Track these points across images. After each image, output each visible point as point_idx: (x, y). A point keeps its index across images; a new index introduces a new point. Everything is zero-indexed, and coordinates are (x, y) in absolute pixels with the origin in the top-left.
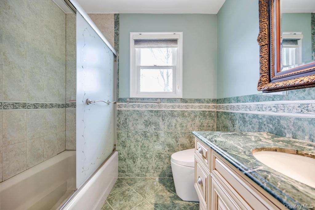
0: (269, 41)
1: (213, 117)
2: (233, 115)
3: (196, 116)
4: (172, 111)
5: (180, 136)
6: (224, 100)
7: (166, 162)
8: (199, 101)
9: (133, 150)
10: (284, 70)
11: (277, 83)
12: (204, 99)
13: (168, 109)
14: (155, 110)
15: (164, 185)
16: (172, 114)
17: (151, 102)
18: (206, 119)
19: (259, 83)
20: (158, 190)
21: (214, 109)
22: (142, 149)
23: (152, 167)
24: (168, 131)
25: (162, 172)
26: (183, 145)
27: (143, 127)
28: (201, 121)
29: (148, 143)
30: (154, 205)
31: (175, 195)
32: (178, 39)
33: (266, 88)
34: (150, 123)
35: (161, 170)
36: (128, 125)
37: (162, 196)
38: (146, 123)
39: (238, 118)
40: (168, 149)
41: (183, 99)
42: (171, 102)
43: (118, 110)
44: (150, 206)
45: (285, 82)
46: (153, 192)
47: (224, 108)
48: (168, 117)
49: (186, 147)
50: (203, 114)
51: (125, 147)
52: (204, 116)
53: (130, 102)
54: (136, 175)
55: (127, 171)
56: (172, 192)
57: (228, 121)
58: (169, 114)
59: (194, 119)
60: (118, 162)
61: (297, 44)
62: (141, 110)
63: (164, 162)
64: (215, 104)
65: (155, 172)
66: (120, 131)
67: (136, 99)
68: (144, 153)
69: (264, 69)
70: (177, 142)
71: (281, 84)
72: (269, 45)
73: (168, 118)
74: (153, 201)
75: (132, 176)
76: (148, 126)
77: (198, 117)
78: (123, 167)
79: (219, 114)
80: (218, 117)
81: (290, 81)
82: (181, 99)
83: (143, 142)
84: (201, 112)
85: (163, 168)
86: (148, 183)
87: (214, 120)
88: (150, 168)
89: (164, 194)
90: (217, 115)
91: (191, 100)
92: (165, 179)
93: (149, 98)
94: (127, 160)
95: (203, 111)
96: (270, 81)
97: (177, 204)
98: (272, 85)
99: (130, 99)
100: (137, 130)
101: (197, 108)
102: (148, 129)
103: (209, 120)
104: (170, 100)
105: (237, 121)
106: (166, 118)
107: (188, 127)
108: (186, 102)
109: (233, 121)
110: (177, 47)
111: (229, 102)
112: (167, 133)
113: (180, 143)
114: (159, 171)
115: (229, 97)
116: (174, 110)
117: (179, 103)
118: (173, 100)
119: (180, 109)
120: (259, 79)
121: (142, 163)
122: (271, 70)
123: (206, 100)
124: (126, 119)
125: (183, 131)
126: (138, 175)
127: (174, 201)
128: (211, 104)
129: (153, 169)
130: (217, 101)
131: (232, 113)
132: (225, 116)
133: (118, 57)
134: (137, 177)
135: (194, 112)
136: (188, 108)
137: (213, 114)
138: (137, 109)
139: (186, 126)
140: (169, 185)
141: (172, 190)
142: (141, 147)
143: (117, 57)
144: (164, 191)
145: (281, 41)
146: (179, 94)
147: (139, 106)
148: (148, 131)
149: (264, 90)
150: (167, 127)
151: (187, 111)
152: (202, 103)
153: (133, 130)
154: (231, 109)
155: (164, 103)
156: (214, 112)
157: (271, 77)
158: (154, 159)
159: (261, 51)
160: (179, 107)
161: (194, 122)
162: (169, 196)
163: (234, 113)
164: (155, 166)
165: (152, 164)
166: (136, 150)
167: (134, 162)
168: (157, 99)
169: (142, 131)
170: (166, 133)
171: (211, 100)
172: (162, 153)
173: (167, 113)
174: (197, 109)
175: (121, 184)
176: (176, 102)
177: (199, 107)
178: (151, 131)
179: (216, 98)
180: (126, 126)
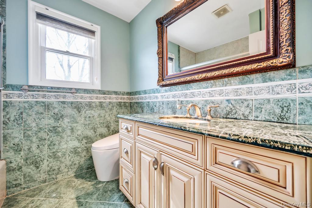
0: (163, 56)
1: (127, 107)
2: (142, 103)
3: (113, 107)
4: (89, 102)
5: (99, 126)
6: (135, 93)
7: (83, 156)
8: (116, 93)
9: (35, 152)
10: (168, 74)
11: (166, 82)
12: (120, 92)
13: (85, 100)
14: (69, 102)
15: (82, 179)
16: (90, 105)
17: (63, 92)
18: (122, 109)
19: (158, 81)
20: (76, 185)
21: (128, 100)
22: (50, 149)
23: (66, 165)
24: (85, 123)
25: (79, 167)
26: (102, 134)
27: (52, 122)
28: (118, 111)
29: (59, 140)
30: (75, 199)
31: (97, 181)
32: (95, 31)
33: (161, 84)
34: (61, 117)
35: (77, 166)
36: (25, 121)
37: (83, 188)
38: (56, 116)
39: (146, 105)
40: (86, 141)
41: (101, 91)
42: (89, 93)
43: (4, 101)
44: (71, 202)
45: (170, 82)
46: (71, 189)
47: (136, 99)
48: (85, 108)
49: (104, 135)
50: (120, 104)
51: (20, 151)
52: (120, 106)
53: (29, 91)
54: (41, 183)
55: (25, 182)
56: (93, 181)
57: (139, 108)
58: (86, 105)
59: (112, 110)
60: (7, 175)
61: (172, 61)
62: (48, 101)
63: (81, 156)
64: (128, 96)
65: (70, 169)
66: (10, 131)
67: (39, 87)
68: (54, 152)
69: (160, 73)
70: (95, 132)
71: (168, 82)
72: (162, 58)
73: (85, 110)
74: (73, 196)
75: (33, 187)
76: (59, 120)
77: (115, 107)
78: (15, 180)
79: (132, 104)
80: (131, 107)
81: (172, 81)
82: (99, 90)
83: (51, 139)
84: (118, 103)
85: (79, 163)
86: (62, 184)
87: (128, 109)
88: (62, 168)
89: (84, 186)
90: (130, 105)
91: (108, 92)
92: (82, 173)
93: (61, 88)
94: (24, 168)
95: (119, 102)
96: (163, 80)
97: (100, 187)
98: (164, 83)
99: (29, 86)
100: (41, 126)
101: (114, 99)
102: (59, 123)
103: (124, 109)
104: (86, 91)
105: (145, 108)
106: (82, 109)
107: (107, 116)
108: (104, 94)
109: (142, 108)
110: (95, 39)
111: (139, 94)
112: (84, 125)
113: (98, 133)
114: (75, 168)
115: (140, 90)
116: (91, 102)
117: (97, 94)
118: (90, 91)
119: (98, 101)
120: (158, 78)
121: (50, 165)
122: (164, 74)
123: (122, 93)
124: (22, 113)
125: (101, 121)
126: (45, 181)
127: (97, 187)
128: (125, 97)
129: (67, 168)
130: (130, 94)
131: (141, 102)
132: (137, 105)
133: (4, 26)
134: (42, 185)
135: (112, 103)
136: (106, 100)
137: (127, 104)
138: (41, 99)
139: (104, 116)
140: (89, 176)
141: (93, 179)
142: (49, 145)
143: (2, 26)
144: (83, 183)
145: (168, 58)
146: (98, 86)
147: (44, 97)
148: (59, 126)
149: (161, 86)
150: (84, 119)
151: (105, 102)
152: (119, 95)
153: (35, 127)
154: (141, 99)
155: (80, 93)
156: (128, 102)
157: (164, 78)
158: (67, 156)
159: (159, 61)
160: (97, 98)
161: (111, 112)
162: (91, 184)
163: (143, 102)
164: (69, 163)
165: (65, 163)
166: (41, 152)
167: (38, 167)
168: (71, 89)
169: (50, 126)
170: (82, 125)
171: (126, 93)
172: (78, 147)
173: (83, 104)
174: (115, 101)
175: (16, 202)
176: (94, 93)
177: (116, 98)
178: (63, 124)
179: (129, 91)
180: (22, 123)
